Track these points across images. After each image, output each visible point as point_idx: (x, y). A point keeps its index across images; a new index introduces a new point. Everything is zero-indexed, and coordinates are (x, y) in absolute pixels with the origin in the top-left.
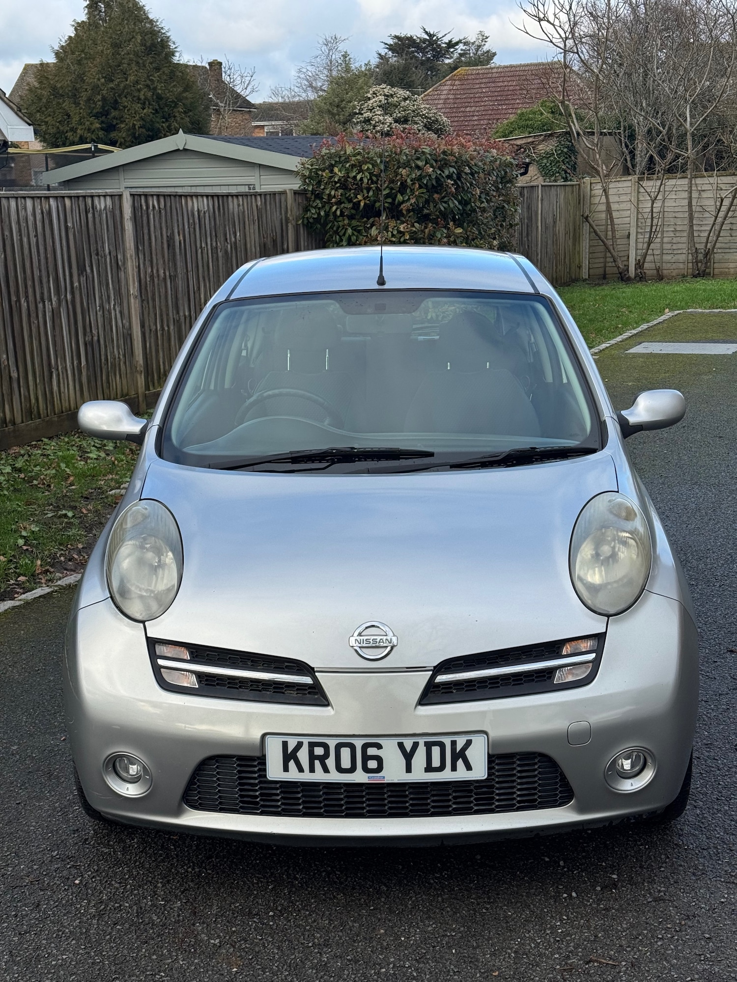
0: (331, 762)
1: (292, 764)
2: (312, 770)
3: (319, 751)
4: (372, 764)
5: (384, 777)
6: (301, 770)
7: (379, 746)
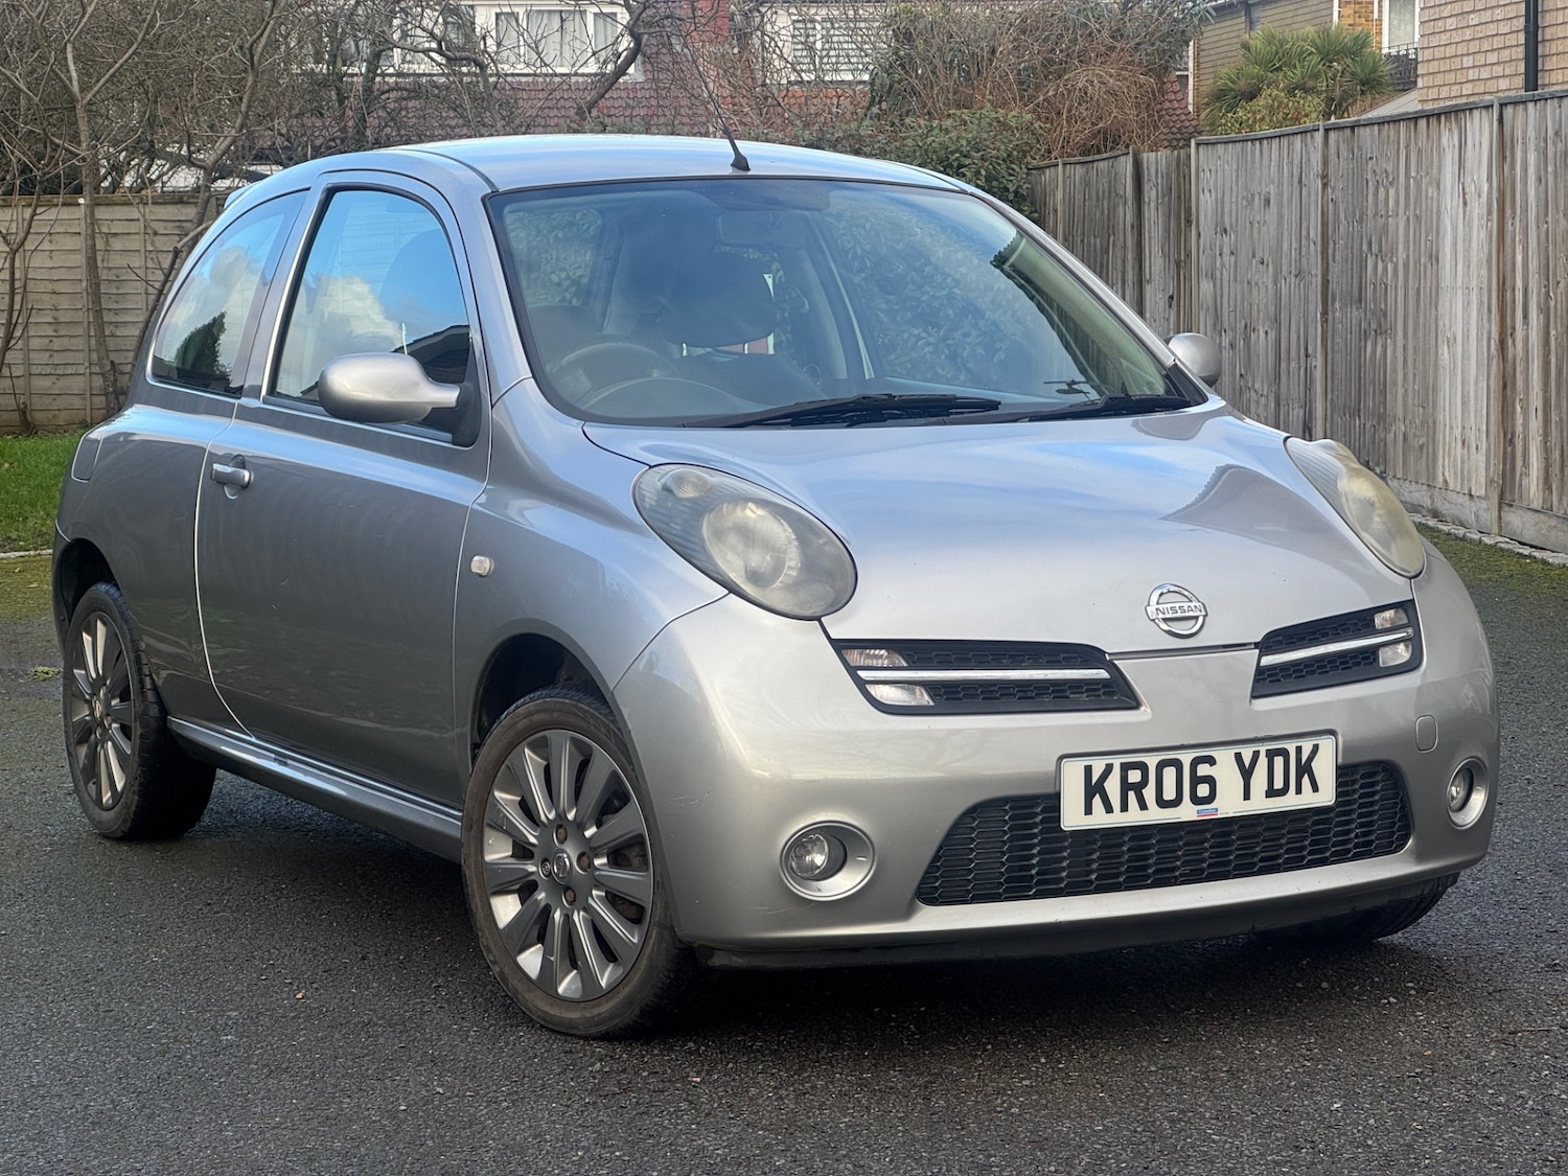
0: (1149, 793)
1: (1097, 801)
2: (1124, 808)
3: (1134, 776)
4: (1203, 790)
5: (1217, 810)
6: (1109, 809)
7: (1211, 761)
